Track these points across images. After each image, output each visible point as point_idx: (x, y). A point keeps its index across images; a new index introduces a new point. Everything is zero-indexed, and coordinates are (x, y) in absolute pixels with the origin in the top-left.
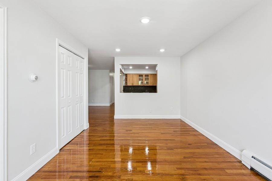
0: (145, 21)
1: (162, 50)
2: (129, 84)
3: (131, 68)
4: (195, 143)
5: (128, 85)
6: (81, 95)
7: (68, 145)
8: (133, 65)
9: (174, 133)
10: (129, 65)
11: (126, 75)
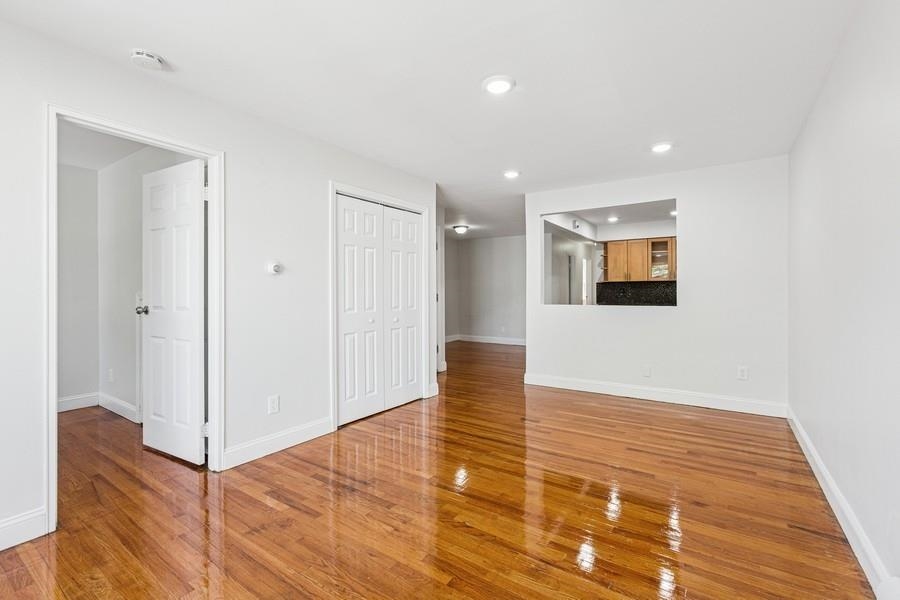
0: (498, 87)
1: (662, 148)
2: (616, 277)
3: (613, 219)
4: (729, 508)
5: (609, 280)
6: (412, 306)
7: (364, 422)
8: (618, 210)
9: (688, 457)
10: (605, 212)
11: (605, 244)
